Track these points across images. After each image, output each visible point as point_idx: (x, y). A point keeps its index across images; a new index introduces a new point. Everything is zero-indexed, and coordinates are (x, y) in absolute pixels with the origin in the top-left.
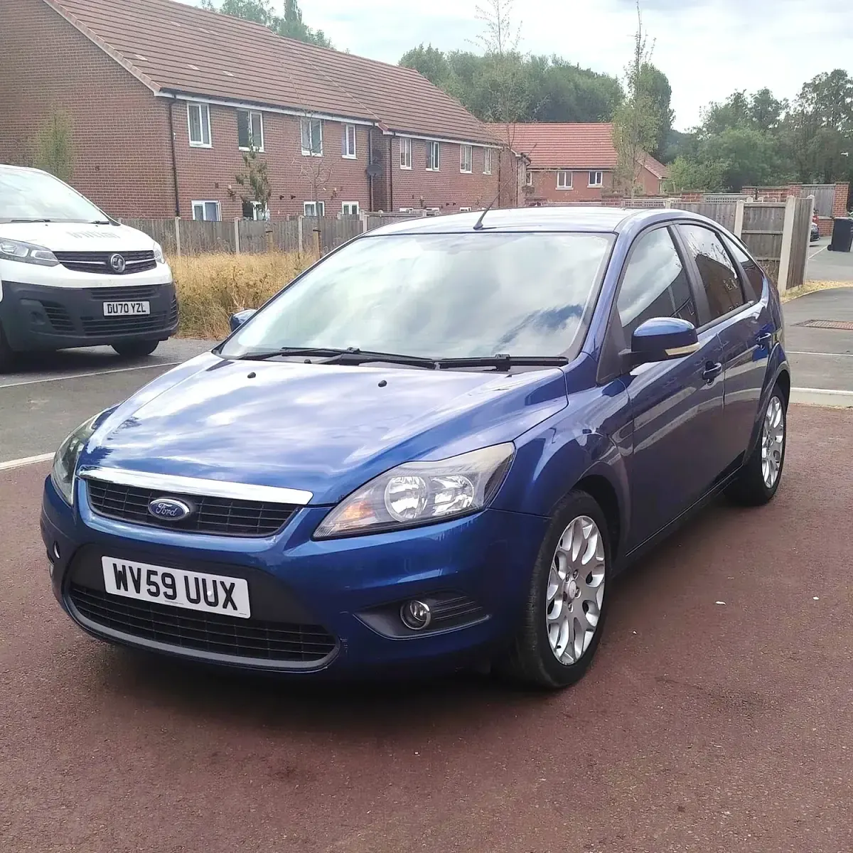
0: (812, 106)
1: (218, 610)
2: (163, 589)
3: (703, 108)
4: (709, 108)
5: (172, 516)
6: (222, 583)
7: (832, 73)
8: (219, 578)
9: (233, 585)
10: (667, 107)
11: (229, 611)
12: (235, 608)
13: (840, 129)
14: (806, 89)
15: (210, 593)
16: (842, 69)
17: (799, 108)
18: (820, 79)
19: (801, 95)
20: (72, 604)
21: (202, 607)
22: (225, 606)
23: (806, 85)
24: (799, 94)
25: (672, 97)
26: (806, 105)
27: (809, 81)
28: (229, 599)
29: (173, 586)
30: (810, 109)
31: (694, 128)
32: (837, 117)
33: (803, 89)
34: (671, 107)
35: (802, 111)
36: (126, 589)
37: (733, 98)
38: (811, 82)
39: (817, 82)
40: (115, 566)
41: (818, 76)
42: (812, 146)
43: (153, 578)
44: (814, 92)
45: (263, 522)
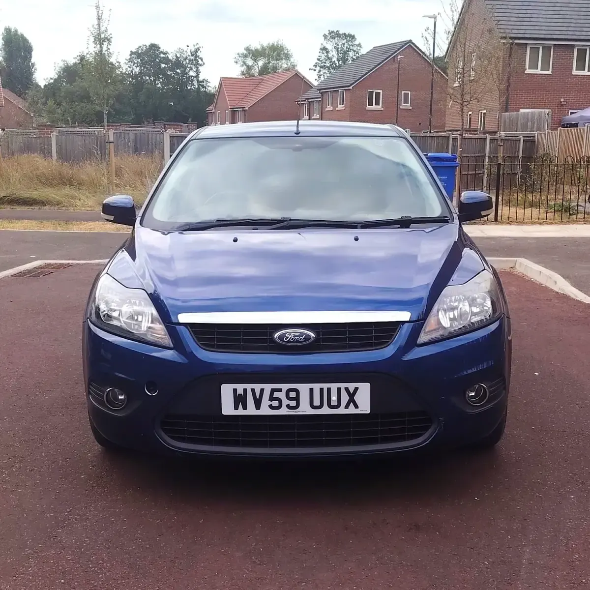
0: (138, 68)
1: (341, 411)
2: (285, 402)
3: (57, 64)
4: (62, 64)
5: (302, 342)
6: (347, 389)
7: (149, 45)
8: (343, 386)
9: (356, 389)
10: (30, 61)
11: (352, 410)
12: (356, 407)
13: (159, 85)
14: (133, 56)
15: (334, 398)
16: (156, 43)
17: (129, 69)
18: (142, 50)
19: (129, 59)
20: (163, 434)
21: (326, 410)
22: (347, 407)
23: (132, 53)
24: (128, 59)
25: (33, 53)
26: (134, 67)
27: (134, 50)
28: (352, 400)
29: (297, 399)
30: (137, 70)
31: (51, 79)
32: (157, 77)
33: (131, 55)
34: (33, 60)
35: (132, 71)
36: (245, 408)
37: (78, 58)
38: (135, 51)
39: (140, 51)
40: (235, 390)
41: (140, 47)
42: (142, 98)
43: (276, 395)
44: (138, 59)
45: (377, 338)
